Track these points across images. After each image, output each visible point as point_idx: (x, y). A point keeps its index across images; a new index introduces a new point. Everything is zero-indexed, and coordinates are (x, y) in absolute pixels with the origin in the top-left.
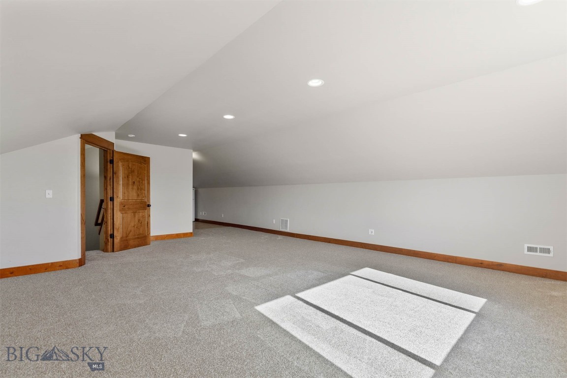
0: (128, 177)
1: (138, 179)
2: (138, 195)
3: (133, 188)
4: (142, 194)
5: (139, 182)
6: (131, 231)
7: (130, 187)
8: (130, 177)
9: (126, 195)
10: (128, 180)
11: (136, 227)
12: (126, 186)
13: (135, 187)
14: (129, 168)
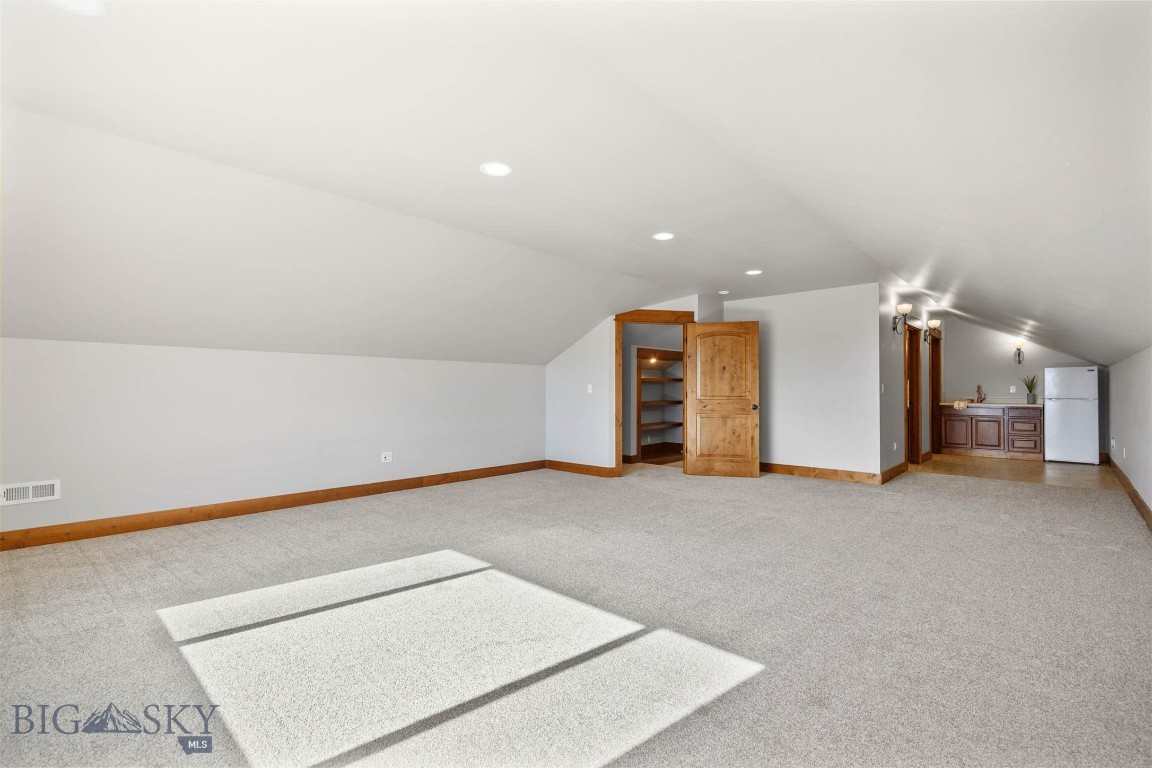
0: (712, 360)
1: (732, 362)
2: (732, 389)
3: (721, 378)
4: (741, 386)
5: (735, 366)
6: (718, 447)
7: (717, 375)
8: (718, 359)
9: (709, 388)
10: (713, 364)
11: (727, 441)
12: (708, 374)
13: (727, 375)
14: (715, 345)
